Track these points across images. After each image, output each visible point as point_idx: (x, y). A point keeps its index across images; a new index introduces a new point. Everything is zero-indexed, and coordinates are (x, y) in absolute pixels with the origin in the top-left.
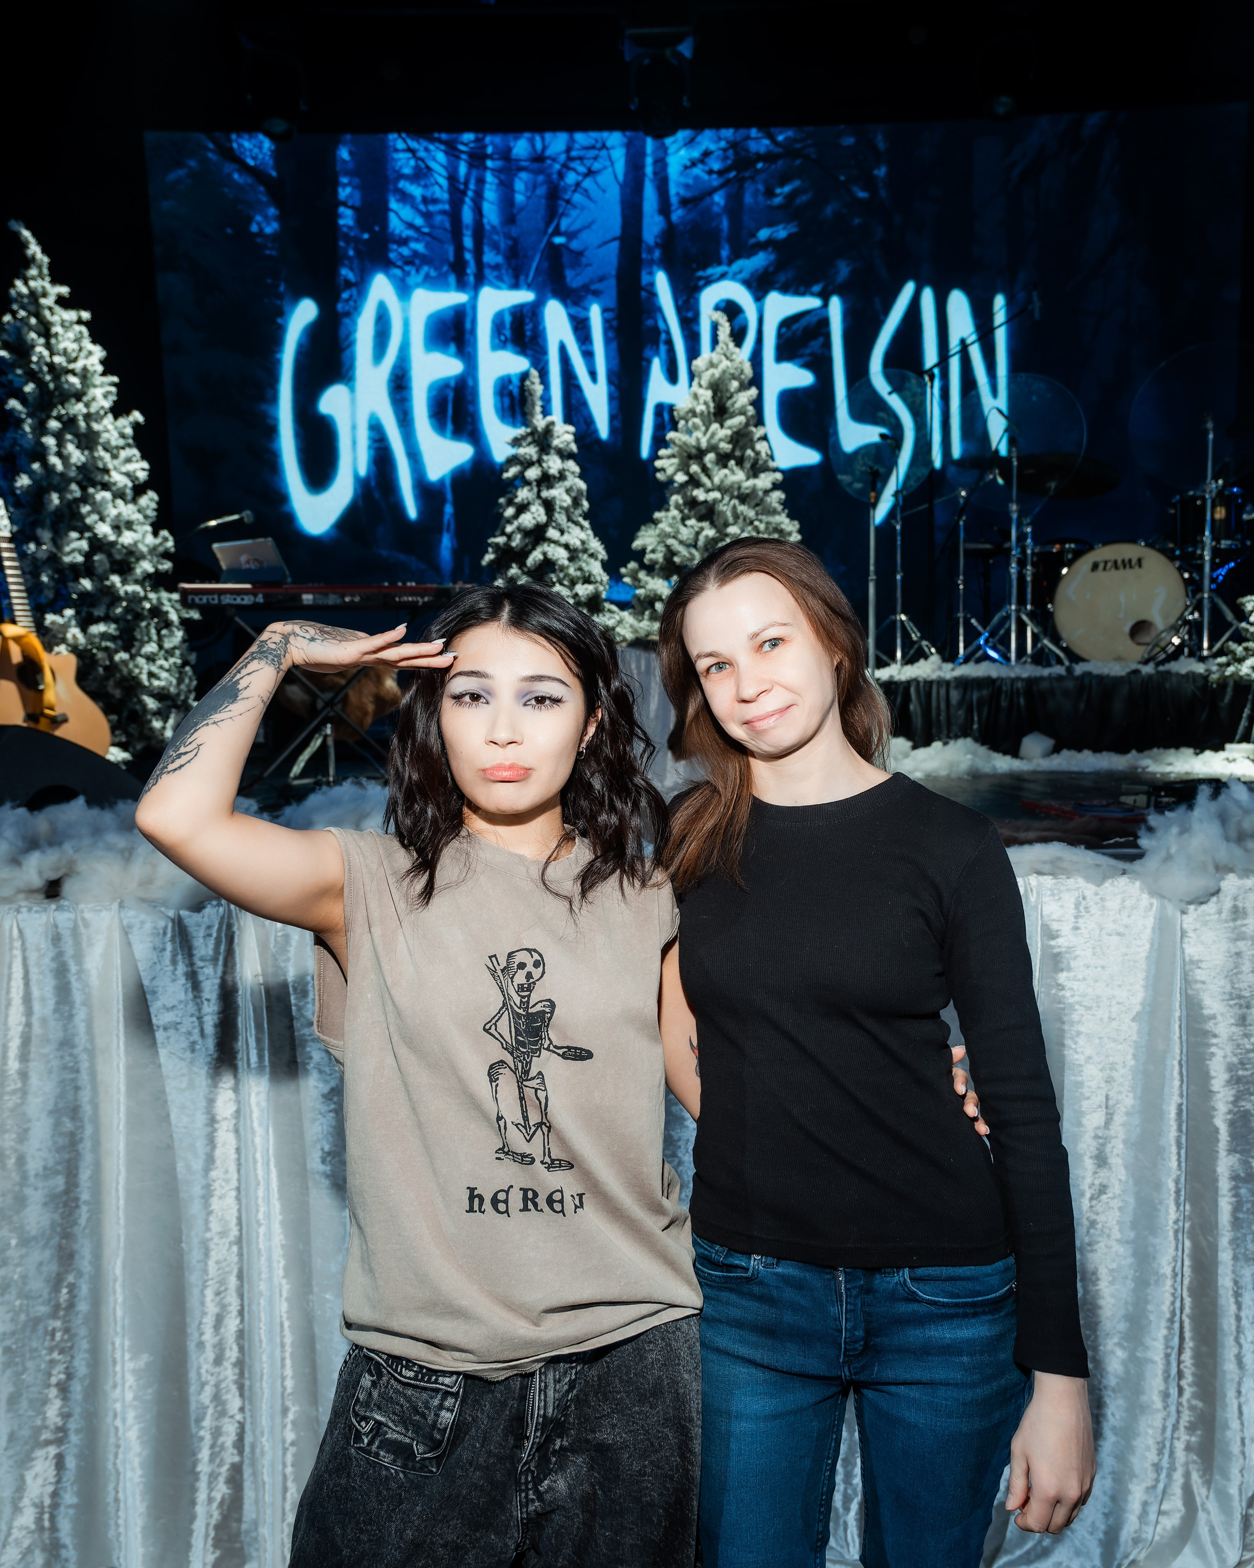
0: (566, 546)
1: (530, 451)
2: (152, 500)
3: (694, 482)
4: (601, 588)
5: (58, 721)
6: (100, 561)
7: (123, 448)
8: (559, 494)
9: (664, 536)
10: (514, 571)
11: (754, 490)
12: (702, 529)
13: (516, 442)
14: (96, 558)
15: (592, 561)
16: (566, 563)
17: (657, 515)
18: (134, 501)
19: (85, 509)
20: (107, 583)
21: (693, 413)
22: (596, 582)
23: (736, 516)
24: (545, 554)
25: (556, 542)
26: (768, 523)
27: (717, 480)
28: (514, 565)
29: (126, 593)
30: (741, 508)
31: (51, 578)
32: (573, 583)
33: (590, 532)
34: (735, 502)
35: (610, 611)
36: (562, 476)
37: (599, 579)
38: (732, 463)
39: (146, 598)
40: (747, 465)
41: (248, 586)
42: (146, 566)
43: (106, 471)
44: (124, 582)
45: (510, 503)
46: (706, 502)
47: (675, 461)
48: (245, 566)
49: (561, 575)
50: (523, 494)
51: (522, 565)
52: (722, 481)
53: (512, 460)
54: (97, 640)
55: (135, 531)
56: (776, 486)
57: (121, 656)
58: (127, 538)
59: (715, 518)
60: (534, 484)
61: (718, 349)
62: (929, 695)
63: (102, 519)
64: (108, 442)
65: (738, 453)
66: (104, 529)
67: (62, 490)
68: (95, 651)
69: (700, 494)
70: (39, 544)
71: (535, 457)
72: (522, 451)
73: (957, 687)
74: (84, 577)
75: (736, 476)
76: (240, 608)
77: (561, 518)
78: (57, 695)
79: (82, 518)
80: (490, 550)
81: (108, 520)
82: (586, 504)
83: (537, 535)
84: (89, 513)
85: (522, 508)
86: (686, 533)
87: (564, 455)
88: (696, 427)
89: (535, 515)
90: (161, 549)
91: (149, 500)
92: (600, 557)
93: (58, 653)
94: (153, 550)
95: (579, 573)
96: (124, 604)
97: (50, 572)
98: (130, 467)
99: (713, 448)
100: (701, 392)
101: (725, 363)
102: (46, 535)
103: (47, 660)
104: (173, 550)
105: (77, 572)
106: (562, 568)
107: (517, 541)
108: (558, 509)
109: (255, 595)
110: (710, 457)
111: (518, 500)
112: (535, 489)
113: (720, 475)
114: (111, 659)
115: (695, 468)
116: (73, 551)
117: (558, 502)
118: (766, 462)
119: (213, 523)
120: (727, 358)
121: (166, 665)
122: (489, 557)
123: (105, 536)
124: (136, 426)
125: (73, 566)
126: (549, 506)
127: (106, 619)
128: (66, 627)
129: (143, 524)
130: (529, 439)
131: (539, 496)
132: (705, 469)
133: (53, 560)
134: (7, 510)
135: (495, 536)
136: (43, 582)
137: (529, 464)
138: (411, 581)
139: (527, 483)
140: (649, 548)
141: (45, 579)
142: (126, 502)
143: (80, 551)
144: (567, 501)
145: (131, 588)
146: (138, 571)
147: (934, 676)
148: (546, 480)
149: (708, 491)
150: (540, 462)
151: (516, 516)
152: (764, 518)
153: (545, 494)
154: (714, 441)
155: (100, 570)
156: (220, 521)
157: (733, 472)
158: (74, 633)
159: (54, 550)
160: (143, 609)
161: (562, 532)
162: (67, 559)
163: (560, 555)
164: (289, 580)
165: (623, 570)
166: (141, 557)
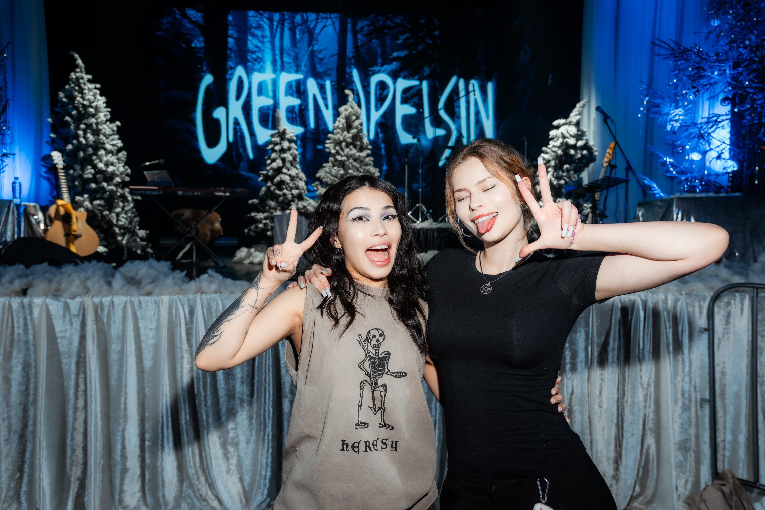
0: (290, 176)
1: (277, 139)
2: (123, 154)
3: (338, 153)
4: (303, 191)
5: (77, 237)
6: (99, 177)
7: (111, 135)
8: (288, 156)
9: (326, 172)
10: (269, 184)
11: (359, 156)
12: (339, 170)
13: (272, 136)
14: (98, 176)
15: (300, 181)
16: (289, 181)
17: (324, 165)
18: (117, 154)
19: (94, 158)
20: (101, 185)
21: (338, 127)
22: (300, 189)
23: (353, 166)
24: (281, 178)
25: (285, 174)
26: (364, 169)
27: (346, 152)
28: (269, 182)
29: (109, 189)
30: (354, 163)
31: (79, 183)
32: (291, 189)
33: (300, 170)
34: (353, 161)
35: (307, 200)
36: (289, 149)
37: (301, 188)
38: (351, 147)
39: (117, 191)
40: (358, 147)
41: (156, 188)
42: (118, 179)
43: (104, 143)
44: (108, 185)
45: (269, 158)
46: (341, 161)
47: (333, 145)
48: (157, 180)
49: (287, 186)
50: (274, 155)
51: (272, 182)
52: (347, 153)
53: (270, 142)
54: (96, 206)
55: (114, 166)
56: (368, 156)
57: (106, 212)
58: (111, 169)
59: (345, 167)
60: (278, 152)
61: (348, 104)
62: (427, 234)
63: (101, 161)
64: (105, 133)
65: (355, 143)
66: (101, 165)
67: (84, 150)
68: (96, 210)
69: (339, 158)
70: (75, 170)
71: (279, 142)
72: (273, 139)
73: (437, 231)
74: (92, 183)
75: (353, 151)
76: (153, 196)
77: (288, 165)
78: (78, 227)
79: (92, 161)
80: (262, 176)
81: (103, 162)
82: (298, 160)
83: (278, 171)
84: (96, 159)
85: (274, 160)
86: (334, 172)
87: (290, 141)
88: (338, 133)
89: (279, 163)
90: (125, 173)
91: (123, 155)
92: (304, 179)
93: (80, 211)
94: (122, 173)
95: (294, 186)
96: (108, 193)
97: (79, 181)
98: (114, 142)
99: (345, 141)
100: (341, 120)
101: (351, 110)
102: (78, 167)
103: (74, 213)
104: (130, 173)
105: (89, 181)
106: (287, 184)
107: (270, 173)
108: (287, 161)
109: (159, 191)
110: (344, 144)
111: (272, 157)
112: (279, 154)
113: (347, 150)
114: (102, 213)
115: (337, 148)
116: (88, 173)
117: (287, 159)
118: (367, 146)
119: (148, 164)
120: (352, 107)
121: (125, 216)
122: (261, 178)
123: (102, 168)
124: (118, 127)
125: (88, 179)
126: (284, 160)
127: (101, 199)
128: (84, 201)
129: (119, 163)
130: (277, 135)
131: (280, 157)
132: (342, 149)
133: (81, 176)
134: (63, 157)
135: (263, 170)
136: (75, 185)
137: (276, 144)
138: (222, 187)
139: (276, 151)
140: (322, 177)
141: (77, 183)
142: (113, 155)
143: (91, 173)
144: (291, 158)
145: (110, 187)
146: (115, 181)
147: (429, 227)
148: (283, 151)
149: (342, 156)
150: (280, 143)
151: (271, 164)
152: (363, 167)
153: (283, 155)
154: (346, 138)
155: (99, 180)
156: (151, 163)
157: (351, 150)
158: (87, 204)
159: (81, 172)
160: (117, 195)
161: (289, 170)
162: (85, 176)
163: (287, 178)
164: (173, 186)
165: (313, 185)
166: (117, 176)
